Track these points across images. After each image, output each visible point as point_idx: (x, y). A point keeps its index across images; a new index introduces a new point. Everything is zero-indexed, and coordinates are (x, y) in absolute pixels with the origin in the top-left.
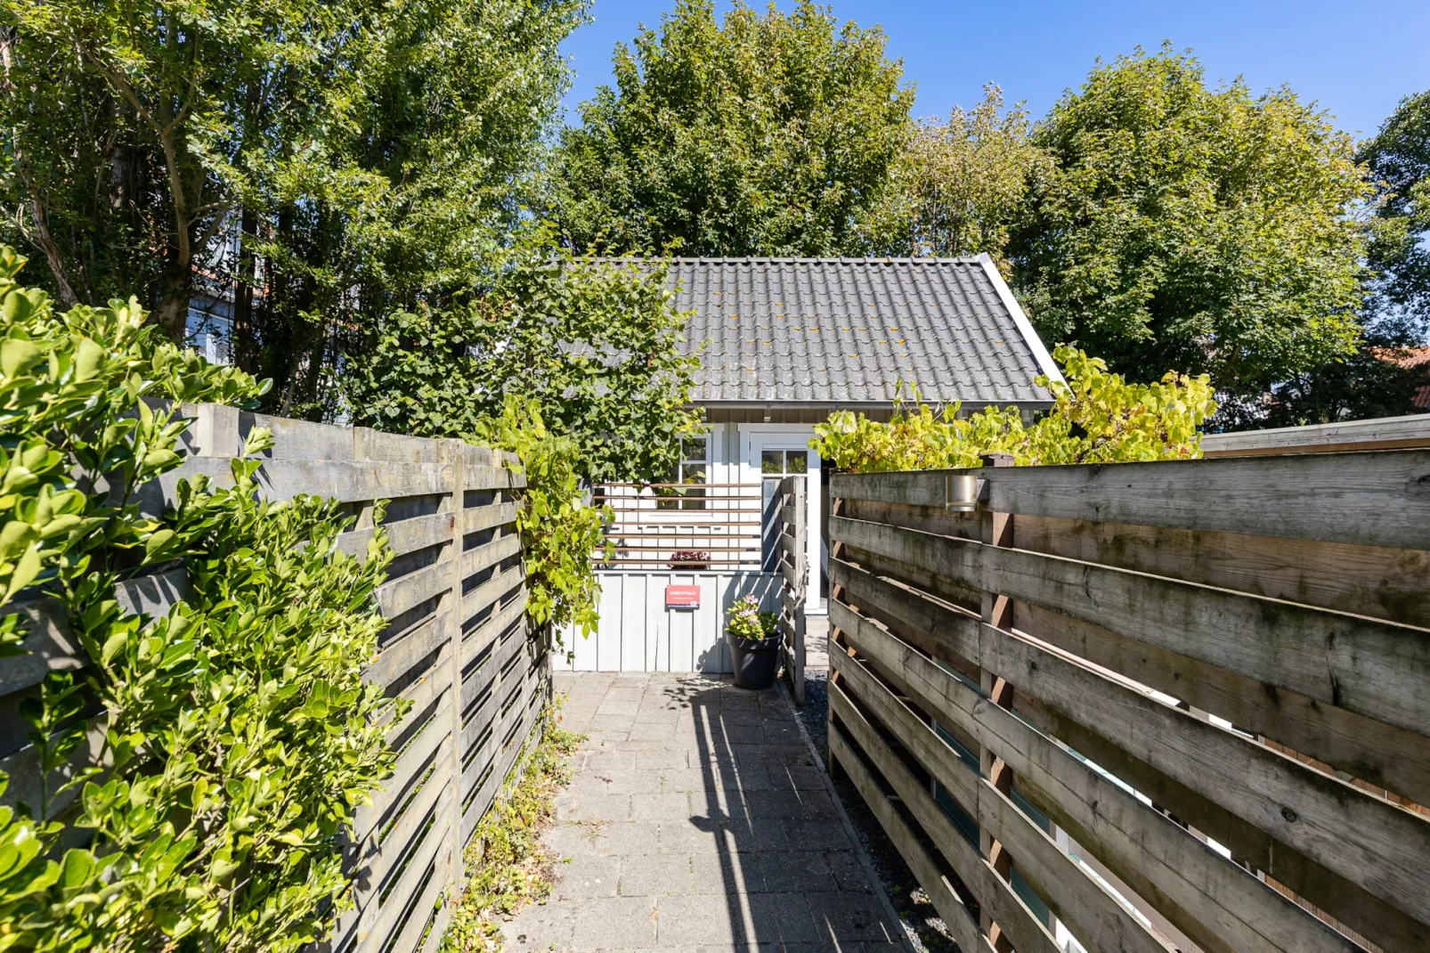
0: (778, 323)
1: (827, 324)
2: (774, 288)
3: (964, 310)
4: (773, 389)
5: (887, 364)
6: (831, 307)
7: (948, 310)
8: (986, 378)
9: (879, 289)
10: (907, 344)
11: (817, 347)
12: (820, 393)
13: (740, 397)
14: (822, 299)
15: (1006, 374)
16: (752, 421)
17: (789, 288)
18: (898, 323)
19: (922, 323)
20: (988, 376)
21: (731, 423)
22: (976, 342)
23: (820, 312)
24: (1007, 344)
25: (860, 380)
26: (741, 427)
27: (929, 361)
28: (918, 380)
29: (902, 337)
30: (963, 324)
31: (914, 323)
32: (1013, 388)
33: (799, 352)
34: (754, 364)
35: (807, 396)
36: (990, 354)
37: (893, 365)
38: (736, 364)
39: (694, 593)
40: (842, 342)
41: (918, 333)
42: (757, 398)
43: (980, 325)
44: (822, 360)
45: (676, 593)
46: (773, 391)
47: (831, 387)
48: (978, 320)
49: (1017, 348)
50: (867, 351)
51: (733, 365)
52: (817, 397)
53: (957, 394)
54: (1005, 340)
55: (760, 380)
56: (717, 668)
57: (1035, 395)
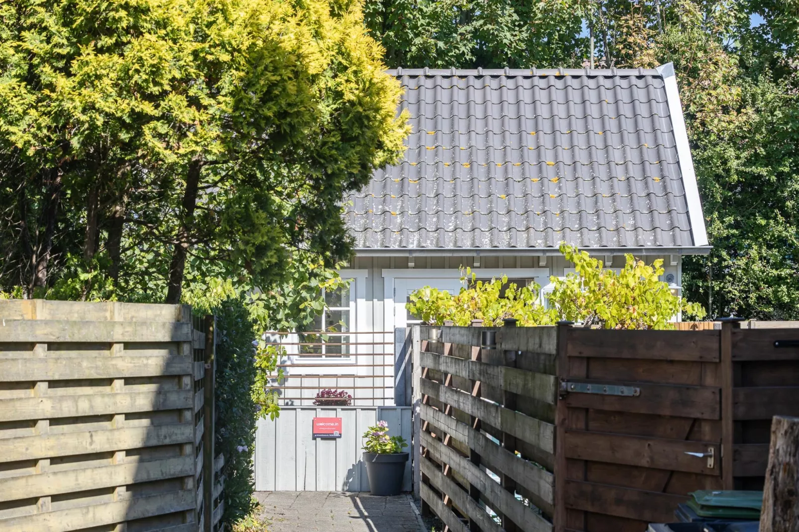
0: (428, 158)
1: (480, 158)
2: (427, 111)
4: (416, 236)
5: (535, 206)
6: (487, 137)
7: (614, 140)
8: (632, 222)
9: (543, 111)
10: (560, 183)
11: (466, 187)
12: (462, 239)
13: (382, 245)
14: (478, 126)
15: (652, 217)
16: (397, 267)
17: (444, 111)
18: (556, 156)
19: (582, 157)
20: (634, 219)
21: (375, 270)
22: (632, 180)
23: (473, 143)
24: (664, 182)
25: (505, 224)
26: (385, 273)
27: (579, 203)
28: (563, 225)
29: (557, 173)
30: (625, 158)
31: (573, 156)
32: (655, 233)
33: (447, 192)
34: (399, 207)
35: (449, 242)
36: (644, 194)
37: (541, 207)
38: (380, 207)
39: (336, 424)
40: (493, 180)
41: (575, 169)
42: (400, 246)
43: (642, 159)
44: (470, 202)
45: (321, 424)
46: (415, 238)
47: (474, 233)
48: (641, 152)
49: (674, 187)
50: (517, 190)
51: (377, 208)
52: (459, 244)
53: (599, 240)
54: (663, 177)
55: (403, 226)
56: (357, 487)
57: (674, 241)
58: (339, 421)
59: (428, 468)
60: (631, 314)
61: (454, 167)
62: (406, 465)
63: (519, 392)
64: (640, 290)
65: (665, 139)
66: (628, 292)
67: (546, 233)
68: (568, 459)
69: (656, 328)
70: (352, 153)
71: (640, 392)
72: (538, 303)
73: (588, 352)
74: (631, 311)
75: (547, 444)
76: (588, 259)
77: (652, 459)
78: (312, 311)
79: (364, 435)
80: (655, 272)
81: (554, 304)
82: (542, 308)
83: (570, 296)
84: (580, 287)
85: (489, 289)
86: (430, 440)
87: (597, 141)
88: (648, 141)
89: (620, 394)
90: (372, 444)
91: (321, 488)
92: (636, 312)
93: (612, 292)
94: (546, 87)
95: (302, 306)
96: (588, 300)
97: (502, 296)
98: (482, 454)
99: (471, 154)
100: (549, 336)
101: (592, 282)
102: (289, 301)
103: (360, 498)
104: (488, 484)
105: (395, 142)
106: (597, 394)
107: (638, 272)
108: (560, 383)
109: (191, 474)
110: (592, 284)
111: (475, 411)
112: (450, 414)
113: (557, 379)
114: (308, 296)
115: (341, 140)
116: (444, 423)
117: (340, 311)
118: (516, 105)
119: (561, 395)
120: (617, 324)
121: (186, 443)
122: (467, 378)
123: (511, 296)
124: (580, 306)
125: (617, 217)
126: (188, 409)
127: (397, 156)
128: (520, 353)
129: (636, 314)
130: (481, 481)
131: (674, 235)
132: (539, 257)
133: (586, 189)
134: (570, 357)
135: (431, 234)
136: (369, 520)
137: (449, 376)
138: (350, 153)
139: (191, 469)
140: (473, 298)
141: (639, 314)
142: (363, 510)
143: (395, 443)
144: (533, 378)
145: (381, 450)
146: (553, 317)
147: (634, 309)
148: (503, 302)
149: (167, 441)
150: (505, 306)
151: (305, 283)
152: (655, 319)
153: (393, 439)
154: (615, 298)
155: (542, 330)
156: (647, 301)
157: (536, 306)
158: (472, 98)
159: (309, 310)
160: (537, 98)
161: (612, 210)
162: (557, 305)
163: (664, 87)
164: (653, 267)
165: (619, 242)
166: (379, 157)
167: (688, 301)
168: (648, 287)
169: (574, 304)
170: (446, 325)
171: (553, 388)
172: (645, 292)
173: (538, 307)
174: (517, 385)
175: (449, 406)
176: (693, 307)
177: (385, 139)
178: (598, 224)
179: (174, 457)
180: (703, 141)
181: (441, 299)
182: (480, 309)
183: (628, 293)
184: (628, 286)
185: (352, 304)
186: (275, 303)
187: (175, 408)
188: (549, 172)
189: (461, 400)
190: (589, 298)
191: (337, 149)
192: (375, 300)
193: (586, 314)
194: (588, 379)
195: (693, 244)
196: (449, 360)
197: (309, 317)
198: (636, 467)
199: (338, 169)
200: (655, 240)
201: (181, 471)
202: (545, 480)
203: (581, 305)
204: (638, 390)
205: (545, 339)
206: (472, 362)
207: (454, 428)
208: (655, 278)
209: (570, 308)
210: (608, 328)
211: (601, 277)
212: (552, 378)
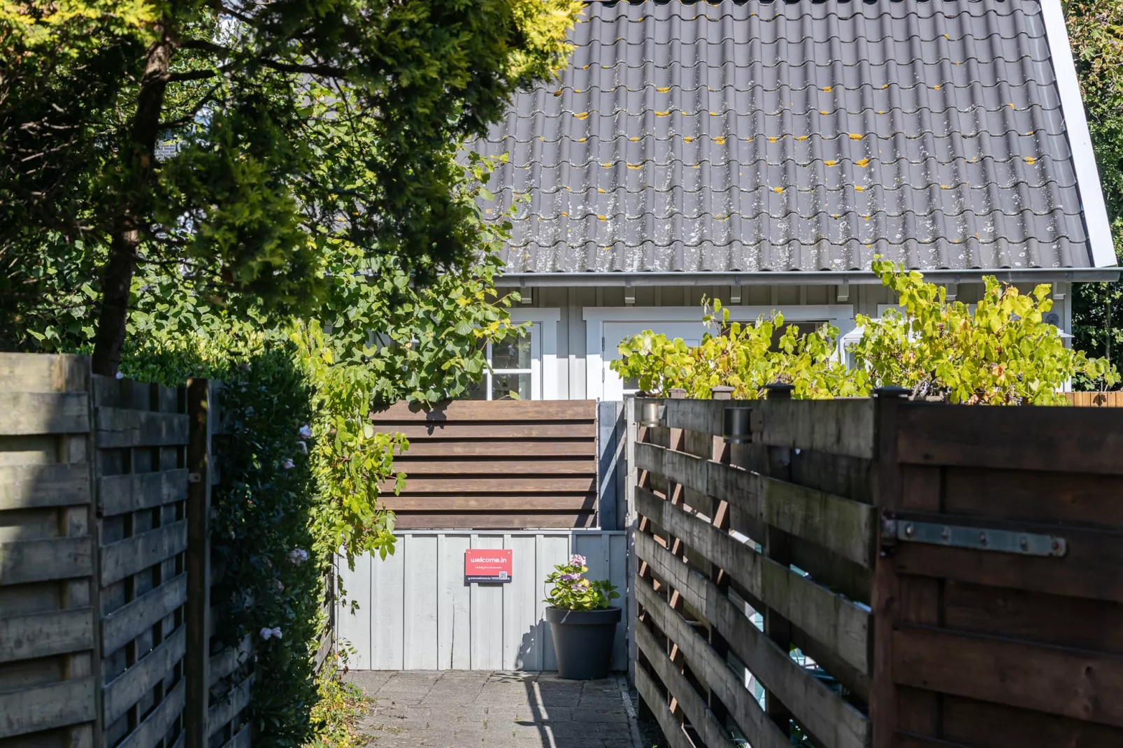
0: (657, 130)
1: (742, 129)
2: (657, 55)
3: (986, 97)
4: (638, 253)
5: (830, 205)
6: (753, 94)
7: (958, 98)
8: (989, 229)
9: (844, 54)
10: (870, 167)
11: (718, 174)
12: (712, 259)
13: (582, 268)
14: (739, 79)
15: (1023, 221)
16: (605, 304)
17: (684, 55)
18: (865, 125)
19: (906, 126)
20: (993, 225)
21: (572, 308)
22: (989, 162)
23: (730, 105)
24: (1042, 164)
25: (781, 234)
26: (589, 314)
27: (901, 199)
28: (876, 234)
29: (867, 152)
30: (977, 126)
31: (893, 124)
32: (1028, 246)
33: (687, 182)
34: (610, 208)
35: (691, 263)
36: (1009, 184)
37: (840, 206)
38: (580, 207)
39: (503, 560)
40: (762, 165)
41: (895, 145)
42: (611, 269)
43: (1005, 128)
44: (725, 198)
45: (477, 560)
46: (636, 257)
47: (730, 248)
48: (1004, 118)
49: (1058, 172)
50: (801, 180)
51: (575, 210)
52: (706, 266)
53: (935, 258)
54: (1040, 156)
55: (616, 238)
56: (536, 663)
57: (1060, 258)
58: (506, 554)
59: (647, 642)
60: (995, 378)
61: (700, 144)
62: (618, 628)
63: (796, 531)
64: (1011, 336)
65: (1042, 96)
66: (989, 339)
67: (849, 247)
68: (899, 687)
69: (1038, 402)
70: (454, 48)
71: (1068, 546)
72: (835, 359)
73: (941, 456)
74: (996, 373)
75: (854, 649)
76: (920, 284)
77: (1095, 701)
78: (463, 376)
79: (547, 578)
80: (1036, 306)
81: (861, 361)
82: (842, 368)
83: (888, 348)
84: (906, 333)
85: (753, 336)
86: (649, 594)
87: (931, 99)
88: (1014, 101)
89: (1018, 550)
90: (560, 593)
91: (478, 665)
92: (1004, 373)
93: (962, 341)
94: (849, 16)
95: (445, 367)
96: (919, 355)
97: (775, 348)
98: (729, 639)
99: (727, 122)
100: (858, 418)
101: (929, 322)
102: (427, 358)
103: (540, 684)
104: (739, 698)
105: (549, 35)
106: (966, 549)
107: (1007, 307)
108: (882, 522)
109: (85, 719)
110: (928, 326)
111: (718, 556)
112: (679, 555)
113: (874, 513)
114: (457, 349)
115: (429, 20)
116: (671, 570)
117: (517, 375)
118: (800, 45)
119: (884, 548)
120: (971, 395)
121: (75, 654)
122: (705, 492)
123: (790, 348)
124: (907, 365)
125: (965, 221)
126: (80, 579)
127: (554, 63)
128: (798, 451)
129: (1003, 378)
130: (728, 689)
131: (1059, 250)
132: (836, 286)
133: (913, 176)
134: (903, 466)
135: (662, 249)
136: (548, 729)
137: (679, 487)
138: (448, 47)
139: (86, 708)
140: (724, 352)
141: (1008, 377)
142: (542, 708)
143: (599, 593)
144: (825, 505)
145: (576, 603)
146: (861, 382)
147: (1000, 370)
148: (775, 358)
149: (24, 652)
150: (779, 364)
151: (451, 329)
152: (1035, 386)
153: (596, 585)
154: (967, 351)
155: (842, 405)
156: (1022, 356)
157: (832, 365)
158: (729, 35)
159: (458, 373)
160: (834, 32)
161: (957, 210)
162: (868, 364)
163: (1040, 13)
164: (1034, 298)
165: (968, 261)
166: (518, 62)
167: (1087, 357)
168: (1023, 332)
169: (897, 361)
170: (673, 397)
171: (866, 533)
172: (1018, 341)
173: (836, 366)
174: (792, 517)
175: (677, 541)
176: (1097, 366)
177: (529, 27)
178: (934, 232)
179: (42, 685)
180: (1098, 107)
181: (671, 352)
182: (735, 370)
183: (991, 342)
184: (989, 330)
185: (535, 363)
186: (404, 362)
187: (46, 578)
188: (853, 149)
189: (696, 531)
190: (921, 351)
191: (422, 38)
192: (572, 357)
193: (916, 378)
194: (944, 514)
195: (1092, 264)
196: (676, 459)
197: (458, 383)
198: (1058, 718)
199: (424, 77)
200: (1028, 258)
201: (60, 715)
202: (850, 728)
203: (908, 363)
204: (1062, 542)
205: (849, 425)
206: (713, 464)
207: (684, 581)
208: (1037, 317)
209: (889, 367)
210: (956, 402)
211: (943, 314)
212: (863, 510)
